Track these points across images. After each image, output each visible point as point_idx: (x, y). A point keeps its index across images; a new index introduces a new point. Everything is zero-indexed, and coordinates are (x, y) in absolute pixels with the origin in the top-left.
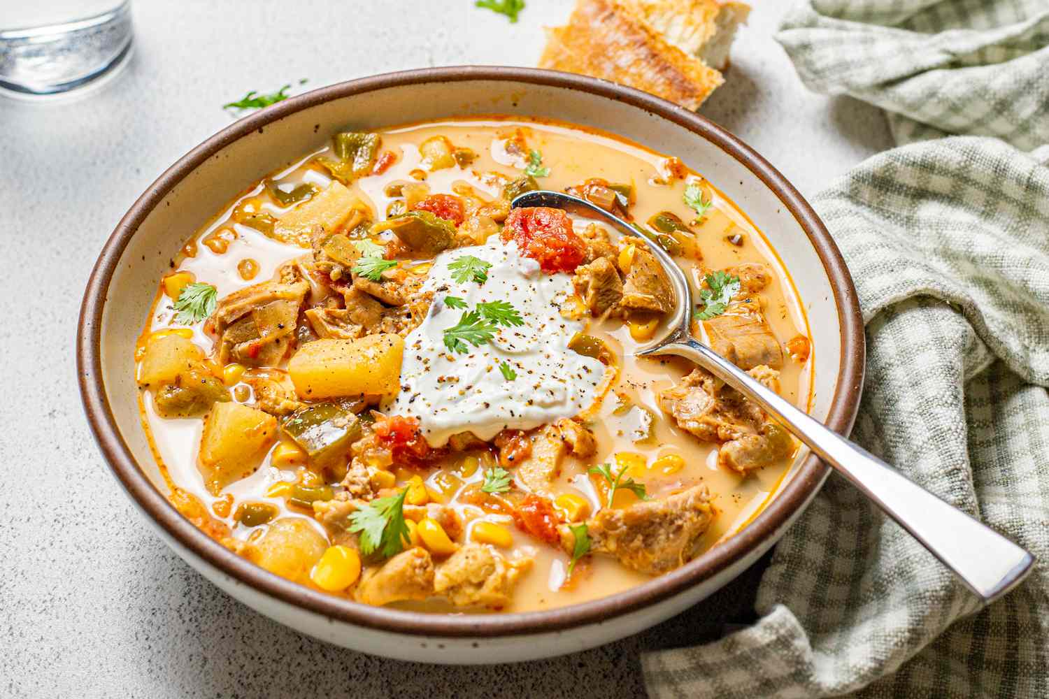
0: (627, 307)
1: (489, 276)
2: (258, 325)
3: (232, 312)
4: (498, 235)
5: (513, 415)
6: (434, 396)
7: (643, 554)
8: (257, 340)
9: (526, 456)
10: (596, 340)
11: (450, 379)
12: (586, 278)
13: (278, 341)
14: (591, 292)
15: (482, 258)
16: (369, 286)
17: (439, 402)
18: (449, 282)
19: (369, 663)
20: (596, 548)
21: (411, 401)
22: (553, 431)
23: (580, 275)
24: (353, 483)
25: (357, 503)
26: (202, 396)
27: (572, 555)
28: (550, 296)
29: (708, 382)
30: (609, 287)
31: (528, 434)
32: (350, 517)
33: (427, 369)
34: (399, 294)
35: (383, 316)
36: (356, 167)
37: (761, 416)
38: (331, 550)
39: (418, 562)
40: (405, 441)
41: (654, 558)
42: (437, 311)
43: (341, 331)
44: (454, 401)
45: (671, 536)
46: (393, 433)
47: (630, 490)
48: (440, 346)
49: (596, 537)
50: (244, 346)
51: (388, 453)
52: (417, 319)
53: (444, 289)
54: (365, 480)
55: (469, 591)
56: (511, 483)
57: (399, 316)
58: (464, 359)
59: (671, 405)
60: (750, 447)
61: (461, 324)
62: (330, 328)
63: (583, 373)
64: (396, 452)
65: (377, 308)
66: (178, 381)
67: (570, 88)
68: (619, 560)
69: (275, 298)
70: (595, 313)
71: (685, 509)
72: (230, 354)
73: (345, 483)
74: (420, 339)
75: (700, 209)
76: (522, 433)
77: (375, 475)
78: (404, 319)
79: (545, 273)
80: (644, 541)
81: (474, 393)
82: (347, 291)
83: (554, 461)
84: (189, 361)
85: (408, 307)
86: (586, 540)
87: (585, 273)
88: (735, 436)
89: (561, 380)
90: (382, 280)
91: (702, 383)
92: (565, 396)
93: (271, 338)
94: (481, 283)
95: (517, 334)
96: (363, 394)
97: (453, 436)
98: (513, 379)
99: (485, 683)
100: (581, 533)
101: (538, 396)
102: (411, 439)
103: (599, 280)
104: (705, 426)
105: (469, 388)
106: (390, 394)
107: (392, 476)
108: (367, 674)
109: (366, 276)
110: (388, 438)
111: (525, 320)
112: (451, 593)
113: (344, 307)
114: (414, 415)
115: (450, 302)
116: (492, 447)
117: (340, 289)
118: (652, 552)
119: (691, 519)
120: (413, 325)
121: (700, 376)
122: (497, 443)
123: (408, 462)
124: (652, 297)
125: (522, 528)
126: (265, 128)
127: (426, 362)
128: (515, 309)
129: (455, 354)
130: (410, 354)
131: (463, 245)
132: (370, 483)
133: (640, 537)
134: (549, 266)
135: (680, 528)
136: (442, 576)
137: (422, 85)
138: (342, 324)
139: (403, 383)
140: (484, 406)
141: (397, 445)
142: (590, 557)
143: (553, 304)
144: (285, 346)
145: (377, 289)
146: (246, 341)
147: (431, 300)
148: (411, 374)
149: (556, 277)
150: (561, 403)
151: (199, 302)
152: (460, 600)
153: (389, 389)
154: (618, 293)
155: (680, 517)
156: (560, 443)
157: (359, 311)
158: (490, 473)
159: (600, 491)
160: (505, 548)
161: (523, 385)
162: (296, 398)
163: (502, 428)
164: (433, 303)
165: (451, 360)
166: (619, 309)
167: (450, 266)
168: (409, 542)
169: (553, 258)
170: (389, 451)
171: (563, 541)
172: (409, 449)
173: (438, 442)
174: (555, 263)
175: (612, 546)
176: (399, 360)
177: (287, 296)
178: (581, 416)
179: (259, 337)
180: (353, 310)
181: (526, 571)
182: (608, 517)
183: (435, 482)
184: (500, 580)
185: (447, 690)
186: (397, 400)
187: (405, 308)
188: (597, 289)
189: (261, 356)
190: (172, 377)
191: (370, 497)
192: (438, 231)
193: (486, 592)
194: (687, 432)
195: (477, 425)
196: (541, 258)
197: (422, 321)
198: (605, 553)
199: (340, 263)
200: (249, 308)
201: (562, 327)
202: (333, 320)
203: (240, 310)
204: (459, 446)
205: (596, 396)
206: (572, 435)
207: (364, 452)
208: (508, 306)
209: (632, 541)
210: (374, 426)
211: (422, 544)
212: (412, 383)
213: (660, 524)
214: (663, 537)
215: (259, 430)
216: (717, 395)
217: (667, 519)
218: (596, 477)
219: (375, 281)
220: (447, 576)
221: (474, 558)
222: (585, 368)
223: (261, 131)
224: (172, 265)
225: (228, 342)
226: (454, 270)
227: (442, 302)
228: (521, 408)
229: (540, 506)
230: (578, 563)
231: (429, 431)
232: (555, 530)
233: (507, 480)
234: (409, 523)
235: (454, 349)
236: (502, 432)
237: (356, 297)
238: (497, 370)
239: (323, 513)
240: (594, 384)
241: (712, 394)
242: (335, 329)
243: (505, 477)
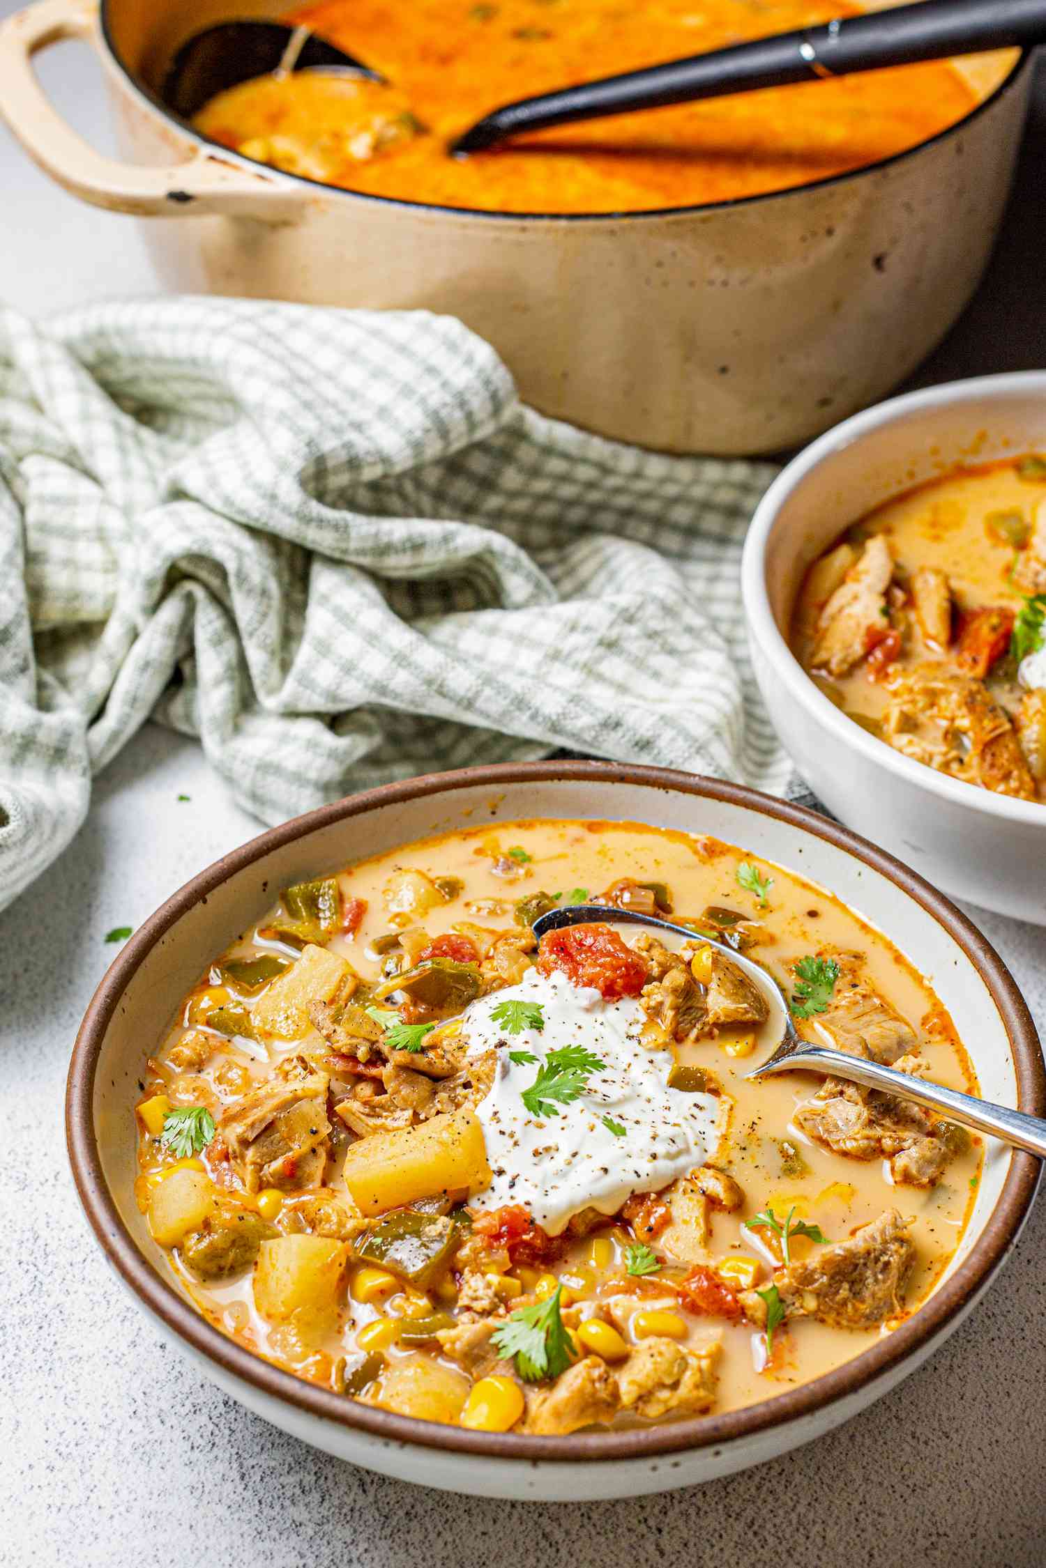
0: (715, 1024)
1: (544, 1019)
2: (285, 1135)
3: (252, 1125)
4: (533, 969)
5: (639, 1176)
6: (536, 1174)
7: (854, 1305)
8: (291, 1154)
9: (667, 1221)
10: (698, 1071)
11: (547, 1149)
12: (659, 998)
13: (314, 1151)
14: (670, 1014)
15: (527, 1000)
16: (412, 1060)
17: (544, 1181)
18: (504, 1035)
20: (791, 1313)
21: (512, 1186)
22: (690, 1187)
23: (649, 996)
24: (476, 1299)
25: (491, 1321)
26: (242, 1237)
27: (765, 1328)
28: (623, 1028)
29: (850, 1091)
30: (689, 1004)
31: (660, 1194)
32: (493, 1341)
33: (516, 1144)
34: (448, 1062)
35: (435, 1093)
36: (324, 924)
37: (923, 1116)
38: (478, 1387)
39: (596, 1373)
40: (519, 1234)
41: (864, 1308)
42: (506, 1072)
43: (389, 1123)
44: (561, 1174)
45: (880, 1277)
46: (504, 1229)
47: (802, 1237)
48: (524, 1114)
49: (789, 1299)
50: (277, 1165)
51: (503, 1255)
52: (482, 1087)
53: (502, 1044)
54: (491, 1292)
55: (664, 1394)
56: (659, 1260)
57: (454, 1089)
58: (555, 1121)
59: (815, 1127)
60: (928, 1154)
61: (539, 1082)
62: (373, 1122)
63: (696, 1111)
64: (512, 1250)
65: (424, 1085)
66: (207, 1225)
67: (560, 779)
68: (822, 1321)
69: (297, 1099)
70: (678, 1037)
71: (885, 1242)
72: (260, 1178)
73: (463, 1301)
74: (495, 1109)
75: (760, 890)
76: (653, 1196)
77: (499, 1284)
78: (461, 1091)
79: (608, 1002)
80: (850, 1290)
81: (583, 1159)
82: (386, 1072)
83: (701, 1221)
84: (214, 1198)
85: (463, 1076)
86: (778, 1305)
87: (656, 993)
88: (906, 1145)
89: (675, 1125)
90: (423, 1051)
91: (842, 1093)
92: (686, 1142)
93: (305, 1148)
94: (539, 1029)
95: (605, 1081)
96: (445, 1192)
97: (574, 1216)
98: (624, 1134)
100: (772, 1298)
101: (660, 1148)
102: (525, 1232)
103: (678, 997)
104: (866, 1142)
105: (575, 1155)
106: (481, 1183)
107: (516, 1283)
109: (405, 1047)
110: (498, 1237)
111: (606, 1061)
112: (640, 1404)
113: (386, 1092)
114: (520, 1201)
115: (518, 1058)
116: (620, 1221)
117: (374, 1072)
118: (863, 1302)
119: (896, 1251)
120: (478, 1097)
121: (836, 1086)
122: (626, 1215)
123: (529, 1260)
124: (745, 1005)
125: (693, 1309)
126: (208, 897)
127: (512, 1135)
128: (590, 1052)
129: (543, 1119)
130: (491, 1130)
131: (494, 990)
132: (496, 1295)
133: (846, 1286)
134: (611, 993)
135: (887, 1264)
136: (628, 1383)
138: (385, 1114)
139: (494, 1167)
140: (602, 1172)
141: (511, 1242)
142: (785, 1325)
143: (630, 1037)
144: (323, 1157)
145: (421, 1061)
146: (275, 1158)
147: (496, 1060)
148: (498, 1152)
149: (620, 1004)
150: (686, 1151)
151: (193, 1126)
152: (654, 1410)
153: (480, 1177)
154: (701, 1009)
155: (883, 1252)
156: (703, 1199)
157: (405, 1091)
158: (629, 1254)
159: (770, 1246)
160: (682, 1337)
161: (638, 1139)
162: (359, 1214)
163: (629, 1195)
164: (499, 1063)
165: (540, 1126)
166: (706, 1029)
167: (494, 1018)
168: (575, 1353)
169: (613, 982)
170: (505, 1251)
171: (749, 1313)
172: (527, 1244)
173: (555, 1230)
174: (618, 988)
175: (811, 1303)
176: (480, 1140)
177: (310, 1093)
178: (710, 1162)
179: (291, 1149)
180: (397, 1092)
181: (718, 1358)
182: (800, 1271)
183: (571, 1280)
184: (698, 1375)
186: (493, 1189)
187: (460, 1077)
188: (676, 1008)
189: (299, 1173)
190: (200, 1220)
191: (502, 1311)
192: (461, 978)
193: (684, 1391)
194: (845, 1154)
195: (599, 1198)
196: (601, 982)
197: (489, 1088)
198: (804, 1315)
199: (365, 1039)
200: (270, 1118)
201: (651, 1062)
202: (373, 1111)
203: (261, 1120)
204: (581, 1229)
205: (719, 1134)
206: (716, 1186)
207: (475, 1260)
208: (579, 1050)
209: (837, 1292)
210: (476, 1226)
211: (588, 1351)
212: (503, 1164)
213: (865, 1264)
214: (870, 1281)
215: (333, 1261)
216: (867, 1103)
217: (871, 1257)
218: (758, 1229)
219: (416, 1052)
220: (633, 1382)
221: (661, 1354)
222: (696, 1105)
223: (205, 902)
224: (142, 1087)
225: (254, 1163)
226: (501, 1020)
227: (508, 1059)
228: (646, 1167)
229: (709, 1278)
230: (775, 1336)
231: (545, 1217)
232: (736, 1301)
233: (652, 1257)
234: (570, 1331)
235: (541, 1114)
236: (630, 1199)
237: (397, 1076)
238: (601, 1128)
239: (453, 1343)
240: (713, 1122)
241: (861, 1103)
242: (379, 1122)
243: (648, 1254)
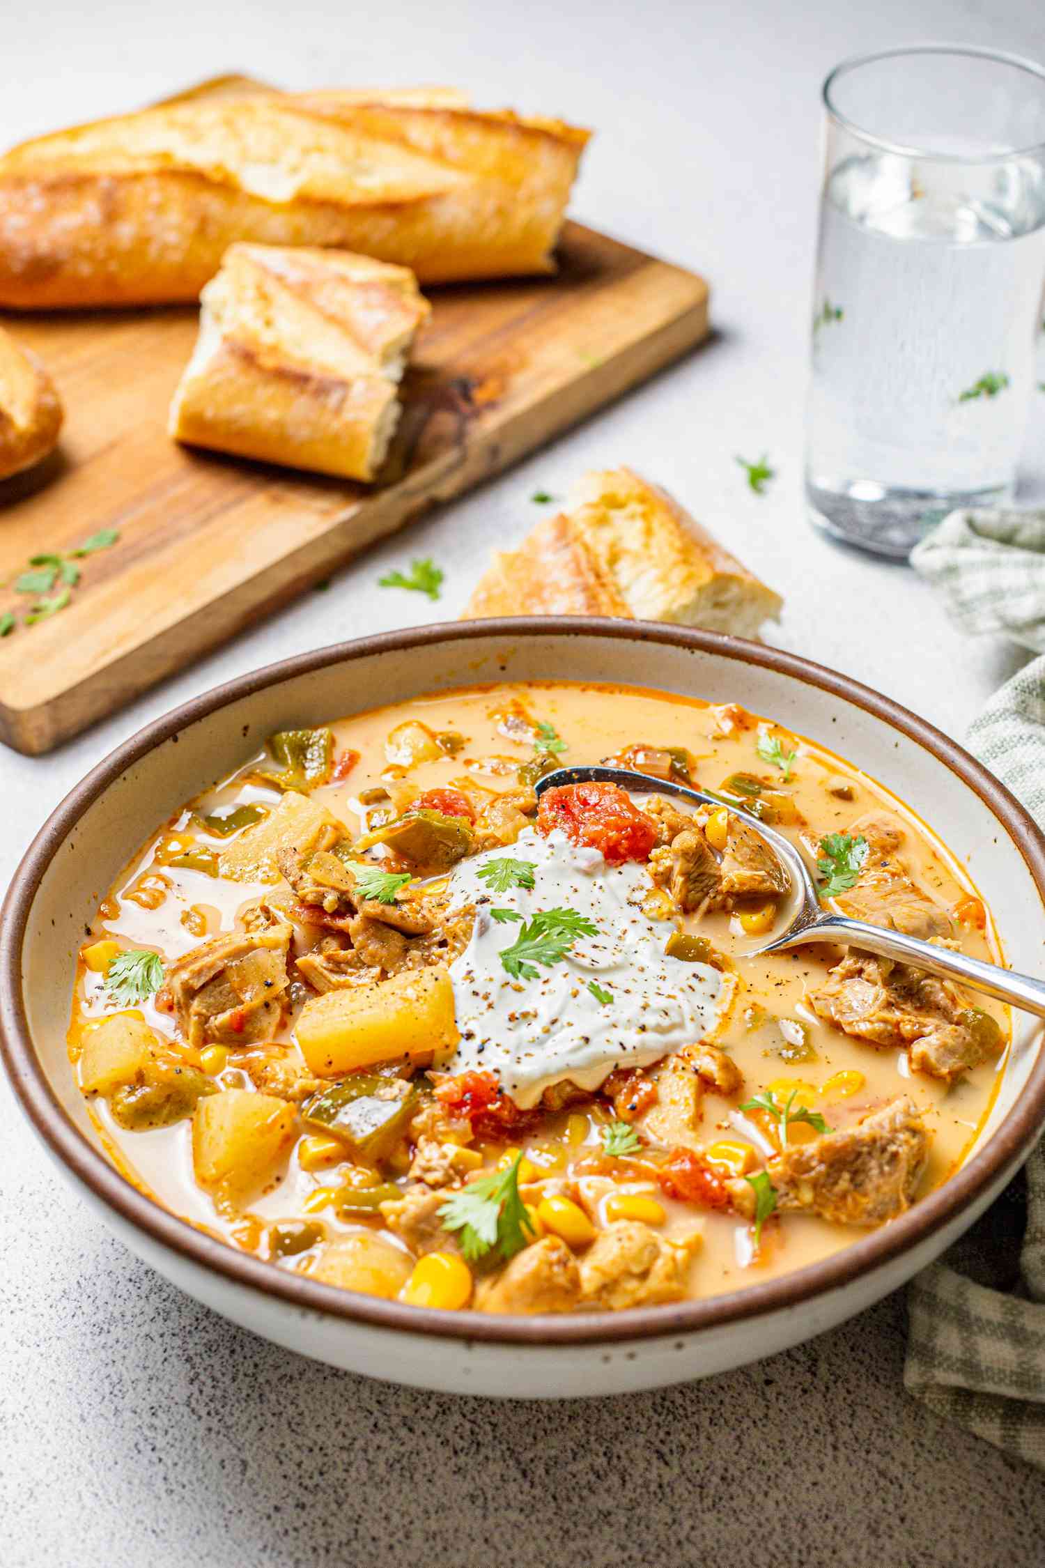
0: (729, 894)
1: (537, 878)
2: (236, 986)
3: (199, 973)
4: (531, 828)
5: (624, 1048)
6: (510, 1039)
7: (854, 1200)
8: (240, 1008)
9: (652, 1101)
10: (701, 940)
11: (525, 1015)
12: (668, 863)
13: (267, 1005)
14: (679, 880)
15: (520, 858)
16: (383, 911)
17: (518, 1047)
18: (489, 892)
19: (477, 1430)
20: (784, 1204)
21: (481, 1051)
22: (681, 1064)
23: (657, 861)
24: (428, 1170)
25: (442, 1194)
26: (178, 1092)
27: (753, 1219)
28: (624, 893)
29: (871, 968)
30: (701, 870)
31: (649, 1071)
32: (440, 1212)
33: (490, 1006)
34: (424, 917)
35: (407, 950)
36: (310, 774)
37: (949, 1003)
38: (421, 1264)
39: (554, 1256)
40: (484, 1104)
41: (868, 1203)
42: (484, 929)
43: (352, 980)
44: (537, 1042)
45: (886, 1168)
46: (468, 1096)
47: (804, 1124)
48: (501, 974)
49: (783, 1189)
50: (223, 1018)
51: (464, 1124)
52: (458, 945)
53: (484, 901)
54: (445, 1163)
55: (632, 1285)
56: (640, 1140)
57: (429, 947)
58: (537, 986)
59: (827, 1007)
60: (950, 1042)
61: (520, 942)
62: (335, 978)
63: (694, 982)
64: (476, 1121)
65: (397, 941)
66: (140, 1079)
67: (577, 634)
68: (819, 1215)
69: (252, 948)
70: (688, 909)
71: (895, 1131)
72: (205, 1031)
73: (415, 1172)
74: (469, 968)
75: (783, 764)
76: (639, 1072)
77: (457, 1155)
78: (436, 950)
79: (610, 865)
80: (852, 1180)
81: (563, 1027)
82: (351, 924)
83: (691, 1102)
84: (150, 1048)
85: (438, 933)
86: (769, 1193)
87: (664, 857)
88: (926, 1030)
89: (669, 997)
90: (396, 903)
91: (860, 972)
92: (681, 1015)
93: (258, 1002)
94: (529, 888)
95: (595, 947)
96: (407, 1054)
97: (548, 1089)
98: (611, 1001)
99: (644, 1428)
100: (762, 1185)
101: (651, 1020)
102: (492, 1101)
103: (688, 861)
104: (882, 1025)
105: (554, 1022)
106: (447, 1047)
107: (477, 1156)
108: (478, 1444)
109: (376, 897)
110: (460, 1104)
111: (599, 927)
112: (604, 1295)
113: (352, 947)
114: (489, 1068)
115: (498, 915)
116: (602, 1098)
117: (340, 923)
118: (865, 1195)
119: (907, 1142)
120: (453, 955)
121: (856, 963)
122: (607, 1091)
123: (493, 1133)
124: (763, 873)
125: (674, 1195)
126: (180, 735)
127: (486, 997)
128: (583, 916)
129: (522, 981)
130: (462, 990)
131: (484, 848)
132: (452, 1166)
133: (846, 1176)
134: (614, 856)
135: (895, 1155)
136: (589, 1271)
137: (377, 656)
138: (350, 970)
139: (462, 1029)
140: (582, 1042)
141: (474, 1111)
142: (777, 1217)
143: (631, 903)
144: (277, 1012)
145: (393, 914)
146: (223, 1011)
147: (474, 915)
148: (469, 1014)
149: (625, 868)
150: (680, 1026)
151: (140, 974)
152: (618, 1301)
153: (446, 1039)
154: (715, 876)
155: (892, 1141)
156: (694, 1078)
157: (373, 947)
158: (607, 1131)
159: (765, 1131)
160: (658, 1224)
161: (626, 1008)
162: (311, 1076)
163: (611, 1069)
164: (478, 919)
165: (519, 990)
166: (719, 898)
167: (480, 875)
168: (532, 1231)
169: (618, 843)
170: (467, 1121)
171: (736, 1202)
172: (492, 1116)
173: (527, 1101)
174: (622, 851)
175: (807, 1196)
176: (449, 999)
177: (267, 943)
178: (707, 1040)
179: (242, 1003)
180: (363, 947)
181: (696, 1249)
182: (796, 1157)
183: (537, 1155)
184: (671, 1264)
185: (595, 1446)
186: (459, 1053)
187: (435, 935)
188: (687, 875)
189: (248, 1028)
190: (131, 1074)
191: (457, 1185)
192: (450, 834)
193: (655, 1282)
194: (858, 1038)
195: (578, 1069)
196: (603, 844)
197: (465, 946)
198: (798, 1208)
199: (334, 888)
200: (220, 965)
201: (650, 929)
202: (338, 966)
203: (210, 967)
204: (557, 1103)
205: (720, 1012)
206: (709, 1065)
207: (433, 1127)
208: (571, 912)
209: (835, 1183)
210: (438, 1091)
211: (548, 1230)
212: (473, 1026)
213: (870, 1153)
214: (875, 1172)
215: (275, 1121)
216: (887, 983)
217: (876, 1146)
218: (754, 1114)
219: (388, 903)
220: (596, 1269)
221: (630, 1238)
222: (694, 975)
223: (176, 740)
224: (88, 932)
225: (199, 1014)
226: (488, 878)
227: (489, 916)
228: (632, 1038)
229: (693, 1160)
230: (764, 1228)
231: (515, 1087)
232: (722, 1188)
233: (633, 1137)
234: (530, 1208)
235: (520, 976)
236: (613, 1073)
237: (366, 929)
238: (585, 993)
239: (398, 1216)
240: (713, 996)
241: (880, 983)
242: (342, 978)
243: (629, 1134)
